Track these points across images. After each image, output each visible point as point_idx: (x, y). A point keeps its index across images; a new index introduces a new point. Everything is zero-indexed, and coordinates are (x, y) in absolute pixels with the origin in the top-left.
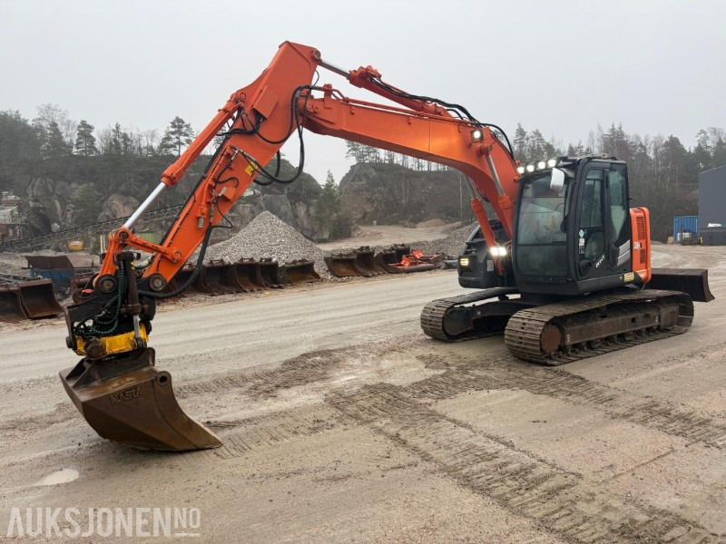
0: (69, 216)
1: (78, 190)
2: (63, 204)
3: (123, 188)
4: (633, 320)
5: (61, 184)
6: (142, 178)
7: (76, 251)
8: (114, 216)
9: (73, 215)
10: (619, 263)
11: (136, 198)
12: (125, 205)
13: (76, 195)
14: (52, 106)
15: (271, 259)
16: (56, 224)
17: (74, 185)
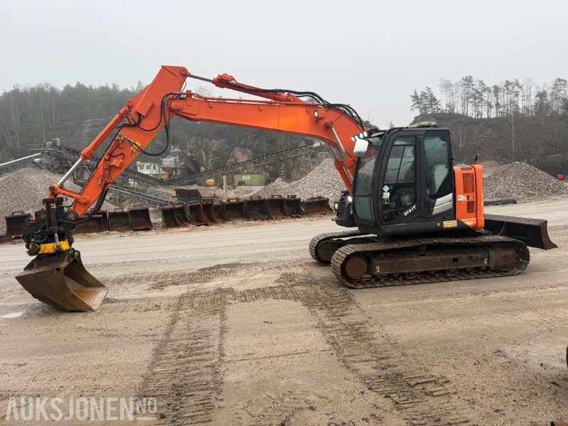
0: (210, 162)
1: (215, 144)
2: (207, 154)
3: (242, 142)
4: (455, 260)
5: (206, 140)
6: (255, 135)
7: (211, 186)
8: (236, 161)
9: (212, 161)
10: (434, 213)
11: (250, 149)
12: (243, 154)
13: (214, 148)
14: (203, 88)
15: (295, 196)
16: (203, 168)
17: (213, 141)
